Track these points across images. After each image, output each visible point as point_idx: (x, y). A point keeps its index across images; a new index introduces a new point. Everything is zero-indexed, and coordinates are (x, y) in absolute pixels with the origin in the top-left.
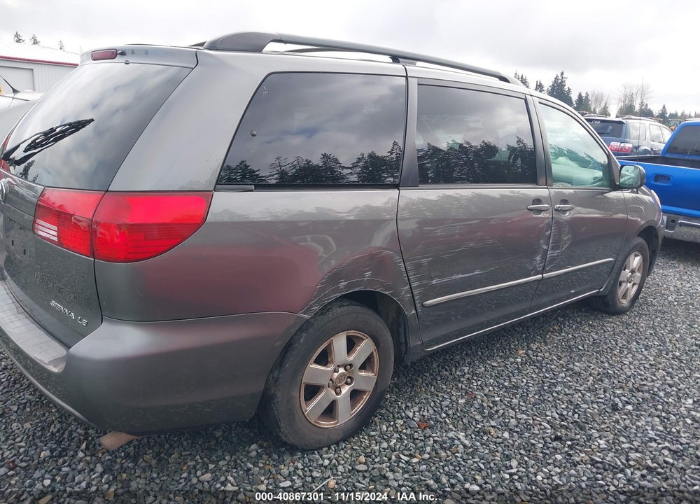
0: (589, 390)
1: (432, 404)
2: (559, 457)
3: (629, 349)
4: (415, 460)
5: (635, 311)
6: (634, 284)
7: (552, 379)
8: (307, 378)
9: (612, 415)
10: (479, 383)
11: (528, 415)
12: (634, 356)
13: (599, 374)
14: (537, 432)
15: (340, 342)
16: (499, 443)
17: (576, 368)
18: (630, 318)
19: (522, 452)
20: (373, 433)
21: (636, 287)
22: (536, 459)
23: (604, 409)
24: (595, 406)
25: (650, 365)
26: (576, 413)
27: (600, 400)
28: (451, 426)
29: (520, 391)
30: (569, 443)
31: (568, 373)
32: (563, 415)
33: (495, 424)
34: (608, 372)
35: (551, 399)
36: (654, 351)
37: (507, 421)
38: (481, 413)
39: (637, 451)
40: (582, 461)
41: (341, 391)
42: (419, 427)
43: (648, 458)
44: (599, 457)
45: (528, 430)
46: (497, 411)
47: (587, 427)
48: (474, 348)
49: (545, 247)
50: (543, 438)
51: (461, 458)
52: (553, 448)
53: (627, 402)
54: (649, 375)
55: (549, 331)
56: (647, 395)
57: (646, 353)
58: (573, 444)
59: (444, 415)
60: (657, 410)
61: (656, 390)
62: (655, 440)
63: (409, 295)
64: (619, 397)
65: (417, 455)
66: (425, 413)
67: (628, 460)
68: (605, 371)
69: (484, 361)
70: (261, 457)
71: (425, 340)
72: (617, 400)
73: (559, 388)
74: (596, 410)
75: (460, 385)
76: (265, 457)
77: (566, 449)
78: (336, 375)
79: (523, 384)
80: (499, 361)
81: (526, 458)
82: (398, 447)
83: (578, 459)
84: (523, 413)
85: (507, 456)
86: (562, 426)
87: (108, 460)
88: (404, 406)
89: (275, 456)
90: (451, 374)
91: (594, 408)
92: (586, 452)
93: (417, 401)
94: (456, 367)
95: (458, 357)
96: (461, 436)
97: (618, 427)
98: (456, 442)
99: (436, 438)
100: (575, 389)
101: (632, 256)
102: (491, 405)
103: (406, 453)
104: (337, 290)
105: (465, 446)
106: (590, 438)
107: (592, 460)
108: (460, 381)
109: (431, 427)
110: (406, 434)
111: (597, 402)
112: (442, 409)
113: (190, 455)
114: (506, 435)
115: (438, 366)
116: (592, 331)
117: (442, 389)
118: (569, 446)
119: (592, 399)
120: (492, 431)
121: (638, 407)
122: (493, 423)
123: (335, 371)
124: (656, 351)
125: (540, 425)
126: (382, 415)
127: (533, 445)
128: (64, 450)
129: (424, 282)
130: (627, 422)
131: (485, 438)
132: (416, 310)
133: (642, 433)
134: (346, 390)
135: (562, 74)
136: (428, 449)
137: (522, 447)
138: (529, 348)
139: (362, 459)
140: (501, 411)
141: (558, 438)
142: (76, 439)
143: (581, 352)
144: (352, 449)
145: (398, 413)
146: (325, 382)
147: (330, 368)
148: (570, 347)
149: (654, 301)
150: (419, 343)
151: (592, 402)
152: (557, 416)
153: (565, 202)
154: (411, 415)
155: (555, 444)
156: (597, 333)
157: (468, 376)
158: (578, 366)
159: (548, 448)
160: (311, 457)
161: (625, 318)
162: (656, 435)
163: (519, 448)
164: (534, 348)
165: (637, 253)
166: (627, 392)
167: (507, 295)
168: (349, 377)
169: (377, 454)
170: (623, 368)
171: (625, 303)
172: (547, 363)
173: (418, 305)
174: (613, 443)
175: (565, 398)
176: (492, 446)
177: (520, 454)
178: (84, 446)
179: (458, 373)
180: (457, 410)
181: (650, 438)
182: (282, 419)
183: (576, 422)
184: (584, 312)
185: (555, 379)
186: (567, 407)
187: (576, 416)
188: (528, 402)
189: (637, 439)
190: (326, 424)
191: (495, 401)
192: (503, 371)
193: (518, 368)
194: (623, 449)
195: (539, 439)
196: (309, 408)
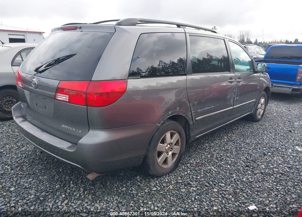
0: (254, 149)
1: (199, 158)
2: (249, 172)
3: (264, 134)
4: (199, 177)
5: (263, 120)
6: (262, 110)
7: (239, 146)
8: (158, 149)
9: (264, 157)
10: (213, 149)
11: (234, 159)
12: (267, 136)
13: (256, 143)
14: (240, 165)
15: (168, 135)
16: (227, 169)
17: (247, 142)
18: (262, 123)
19: (236, 171)
20: (180, 169)
21: (263, 111)
22: (241, 173)
23: (261, 155)
24: (257, 154)
25: (273, 138)
26: (251, 157)
27: (259, 152)
28: (208, 165)
29: (229, 151)
30: (252, 167)
31: (245, 144)
32: (247, 158)
33: (224, 163)
34: (259, 142)
35: (241, 153)
36: (273, 134)
37: (228, 162)
38: (217, 159)
39: (276, 168)
40: (258, 173)
41: (169, 154)
42: (196, 166)
43: (280, 170)
44: (263, 171)
45: (236, 164)
46: (223, 159)
47: (257, 161)
48: (207, 137)
49: (234, 96)
50: (242, 166)
51: (215, 175)
52: (246, 169)
53: (268, 152)
54: (274, 142)
55: (233, 129)
56: (274, 149)
57: (271, 134)
58: (253, 167)
59: (204, 161)
60: (279, 154)
61: (277, 147)
62: (281, 164)
63: (191, 116)
64: (265, 151)
65: (199, 175)
66: (197, 161)
67: (273, 171)
68: (258, 142)
69: (212, 142)
70: (142, 180)
71: (195, 133)
72: (265, 152)
73: (243, 149)
74: (258, 156)
75: (206, 151)
76: (144, 180)
77: (251, 169)
78: (167, 148)
79: (229, 149)
80: (218, 141)
81: (238, 174)
82: (191, 173)
83: (256, 172)
84: (232, 158)
85: (231, 173)
86: (247, 162)
87: (84, 186)
88: (188, 159)
89: (147, 180)
90: (202, 147)
91: (257, 155)
92: (258, 170)
93: (193, 157)
94: (203, 144)
95: (202, 141)
96: (213, 168)
97: (267, 161)
98: (212, 170)
99: (204, 169)
100: (249, 149)
101: (261, 98)
102: (220, 157)
103: (195, 175)
104: (168, 115)
105: (215, 171)
106: (258, 165)
107: (261, 172)
108: (206, 149)
109: (201, 166)
110: (192, 169)
111: (258, 153)
112: (203, 159)
113: (114, 182)
114: (229, 166)
115: (196, 144)
116: (249, 128)
117: (200, 152)
118: (252, 168)
119: (256, 152)
120: (223, 165)
121: (272, 153)
122: (223, 163)
123: (167, 146)
124: (274, 134)
125: (240, 162)
126: (181, 163)
127: (239, 169)
128: (64, 184)
129: (196, 111)
130: (270, 159)
131: (221, 168)
132: (193, 122)
133: (276, 162)
134: (170, 153)
135: (215, 27)
136: (202, 173)
137: (235, 170)
138: (228, 136)
139: (179, 178)
140: (225, 159)
141: (247, 166)
142: (67, 180)
143: (247, 136)
144: (174, 175)
145: (187, 162)
146: (164, 150)
147: (166, 145)
148: (242, 134)
149: (269, 116)
150: (194, 134)
151: (256, 153)
152: (245, 159)
153: (240, 78)
154: (192, 162)
155: (247, 168)
156: (251, 129)
157: (208, 147)
158: (248, 141)
159: (245, 170)
160: (160, 179)
161: (260, 123)
162: (281, 162)
163: (234, 170)
164: (230, 136)
165: (263, 97)
166: (267, 149)
167: (216, 117)
168: (171, 148)
169: (184, 176)
170: (264, 140)
171: (259, 117)
172: (236, 141)
173: (194, 120)
174: (267, 166)
175: (246, 152)
176: (225, 170)
177: (235, 172)
178: (71, 182)
179: (204, 146)
180: (208, 159)
181: (279, 163)
182: (151, 165)
183: (252, 160)
184: (245, 121)
185: (240, 146)
186: (248, 155)
187: (252, 158)
188: (233, 155)
189: (275, 164)
190: (165, 166)
191: (221, 155)
192: (221, 144)
193: (226, 143)
194: (271, 168)
195: (241, 167)
196: (159, 160)
